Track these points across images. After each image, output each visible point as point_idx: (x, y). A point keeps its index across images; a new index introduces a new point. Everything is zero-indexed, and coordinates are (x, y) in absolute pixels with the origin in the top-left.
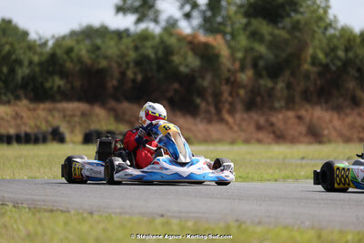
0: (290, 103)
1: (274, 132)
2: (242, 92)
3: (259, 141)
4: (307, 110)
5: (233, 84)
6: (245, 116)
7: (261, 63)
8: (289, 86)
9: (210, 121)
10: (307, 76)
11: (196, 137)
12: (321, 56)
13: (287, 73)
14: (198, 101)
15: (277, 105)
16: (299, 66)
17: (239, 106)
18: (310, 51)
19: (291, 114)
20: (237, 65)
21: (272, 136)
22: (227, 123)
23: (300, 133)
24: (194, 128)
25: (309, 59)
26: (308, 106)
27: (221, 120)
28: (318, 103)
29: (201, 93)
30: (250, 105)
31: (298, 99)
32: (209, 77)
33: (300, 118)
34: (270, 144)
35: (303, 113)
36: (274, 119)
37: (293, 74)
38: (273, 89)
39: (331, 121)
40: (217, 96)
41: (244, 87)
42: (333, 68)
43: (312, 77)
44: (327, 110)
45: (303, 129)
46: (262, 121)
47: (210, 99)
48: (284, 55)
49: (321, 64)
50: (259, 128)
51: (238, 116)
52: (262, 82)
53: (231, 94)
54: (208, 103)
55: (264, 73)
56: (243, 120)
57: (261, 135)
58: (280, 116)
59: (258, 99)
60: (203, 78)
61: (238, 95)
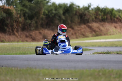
0: (37, 28)
1: (32, 38)
2: (20, 25)
3: (27, 41)
4: (42, 30)
5: (17, 22)
6: (22, 33)
7: (27, 15)
8: (36, 22)
9: (10, 35)
10: (42, 19)
11: (5, 40)
12: (47, 12)
13: (35, 18)
14: (6, 28)
15: (32, 29)
16: (39, 16)
17: (20, 30)
18: (43, 11)
19: (37, 32)
20: (19, 16)
21: (31, 39)
22: (16, 35)
23: (40, 38)
24: (5, 37)
25: (43, 13)
26: (43, 29)
27: (14, 34)
28: (46, 28)
29: (7, 25)
30: (23, 29)
31: (39, 27)
32: (9, 20)
33: (40, 33)
34: (30, 42)
35: (41, 31)
36: (31, 34)
37: (37, 18)
38: (31, 23)
39: (51, 34)
40: (12, 26)
41: (21, 23)
42: (51, 16)
43: (44, 19)
44: (49, 30)
45: (41, 37)
46: (28, 34)
47: (10, 28)
48: (34, 12)
49: (47, 15)
50: (27, 37)
51: (19, 33)
52: (27, 21)
53: (17, 25)
54: (9, 29)
55: (27, 18)
56: (21, 34)
57: (27, 39)
58: (34, 32)
59: (26, 27)
60: (7, 20)
61: (19, 26)
